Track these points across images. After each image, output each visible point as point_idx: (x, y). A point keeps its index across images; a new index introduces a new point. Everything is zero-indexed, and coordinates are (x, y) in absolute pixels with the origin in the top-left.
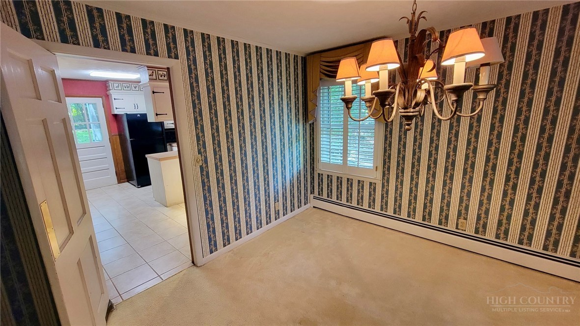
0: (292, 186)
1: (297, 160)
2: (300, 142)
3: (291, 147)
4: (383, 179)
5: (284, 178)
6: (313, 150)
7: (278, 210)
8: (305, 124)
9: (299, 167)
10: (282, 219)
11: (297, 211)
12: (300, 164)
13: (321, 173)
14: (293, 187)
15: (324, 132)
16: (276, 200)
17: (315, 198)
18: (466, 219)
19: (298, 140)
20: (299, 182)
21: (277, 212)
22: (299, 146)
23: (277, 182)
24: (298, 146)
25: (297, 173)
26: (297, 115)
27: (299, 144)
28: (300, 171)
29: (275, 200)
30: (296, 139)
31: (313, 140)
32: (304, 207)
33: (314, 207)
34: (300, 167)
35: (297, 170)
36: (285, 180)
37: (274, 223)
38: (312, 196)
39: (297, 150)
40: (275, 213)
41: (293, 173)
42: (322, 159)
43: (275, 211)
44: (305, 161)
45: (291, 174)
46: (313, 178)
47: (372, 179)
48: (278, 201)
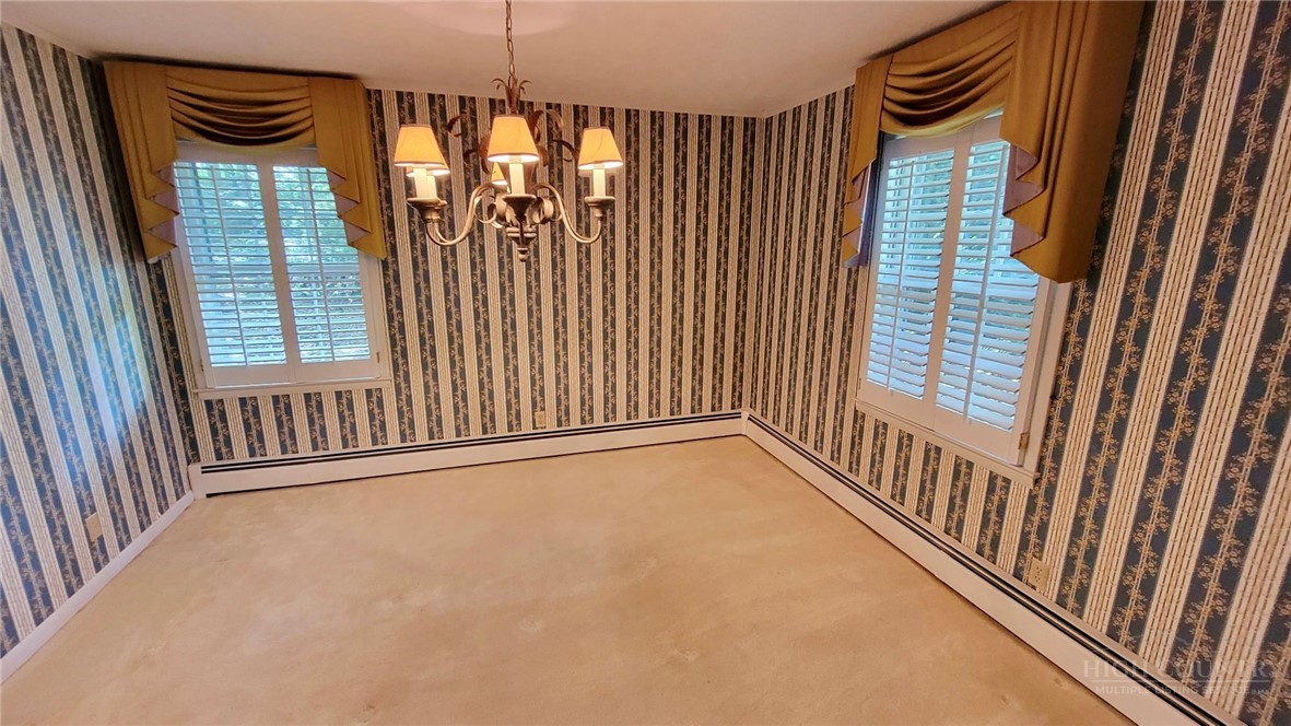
0: (129, 453)
1: (129, 373)
2: (128, 318)
3: (101, 338)
4: (396, 376)
5: (98, 433)
6: (171, 340)
7: (101, 539)
8: (130, 264)
9: (137, 392)
10: (118, 560)
11: (159, 522)
12: (139, 386)
13: (214, 397)
14: (133, 457)
15: (207, 287)
16: (86, 507)
17: (206, 470)
18: (543, 409)
19: (119, 314)
20: (149, 439)
21: (96, 545)
22: (127, 332)
23: (78, 452)
24: (123, 331)
25: (137, 411)
26: (100, 236)
27: (126, 326)
28: (143, 404)
29: (82, 509)
30: (114, 312)
31: (166, 312)
32: (176, 507)
33: (209, 496)
34: (141, 393)
35: (136, 404)
36: (104, 441)
37: (93, 582)
38: (196, 468)
39: (122, 343)
40: (93, 549)
41: (123, 415)
42: (212, 359)
43: (91, 543)
44: (154, 373)
45: (120, 419)
46: (187, 419)
47: (370, 381)
48: (93, 510)
